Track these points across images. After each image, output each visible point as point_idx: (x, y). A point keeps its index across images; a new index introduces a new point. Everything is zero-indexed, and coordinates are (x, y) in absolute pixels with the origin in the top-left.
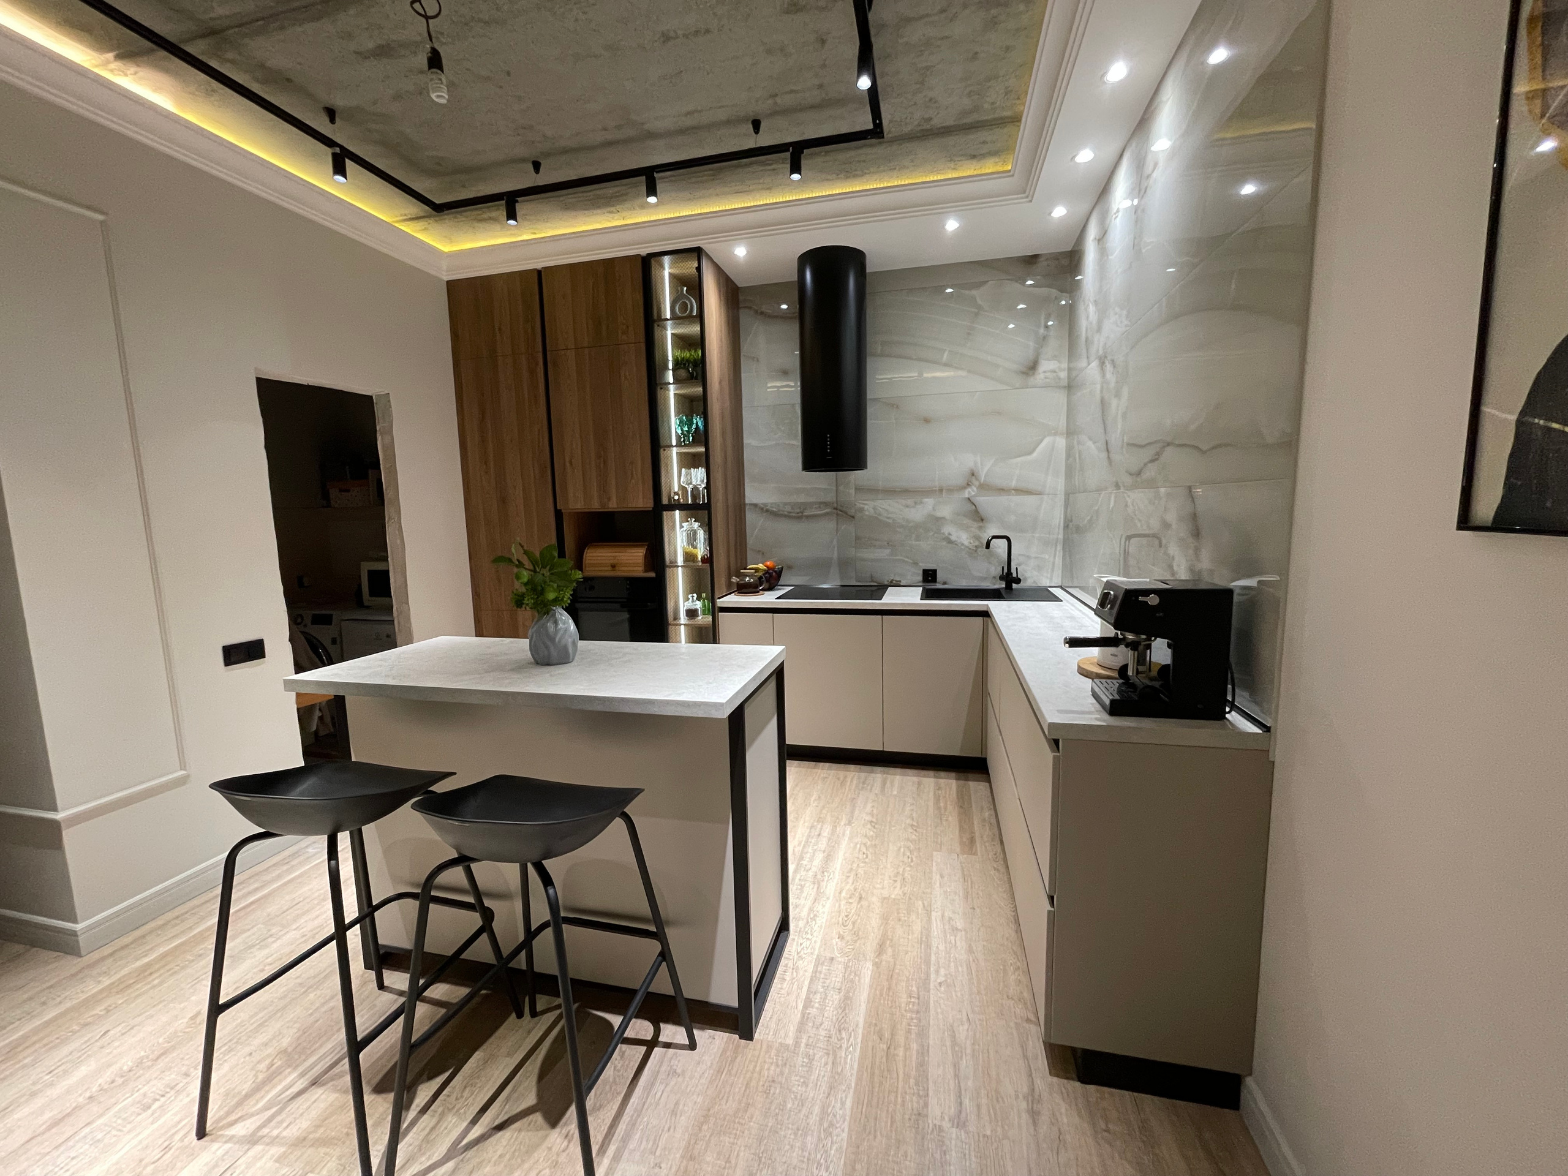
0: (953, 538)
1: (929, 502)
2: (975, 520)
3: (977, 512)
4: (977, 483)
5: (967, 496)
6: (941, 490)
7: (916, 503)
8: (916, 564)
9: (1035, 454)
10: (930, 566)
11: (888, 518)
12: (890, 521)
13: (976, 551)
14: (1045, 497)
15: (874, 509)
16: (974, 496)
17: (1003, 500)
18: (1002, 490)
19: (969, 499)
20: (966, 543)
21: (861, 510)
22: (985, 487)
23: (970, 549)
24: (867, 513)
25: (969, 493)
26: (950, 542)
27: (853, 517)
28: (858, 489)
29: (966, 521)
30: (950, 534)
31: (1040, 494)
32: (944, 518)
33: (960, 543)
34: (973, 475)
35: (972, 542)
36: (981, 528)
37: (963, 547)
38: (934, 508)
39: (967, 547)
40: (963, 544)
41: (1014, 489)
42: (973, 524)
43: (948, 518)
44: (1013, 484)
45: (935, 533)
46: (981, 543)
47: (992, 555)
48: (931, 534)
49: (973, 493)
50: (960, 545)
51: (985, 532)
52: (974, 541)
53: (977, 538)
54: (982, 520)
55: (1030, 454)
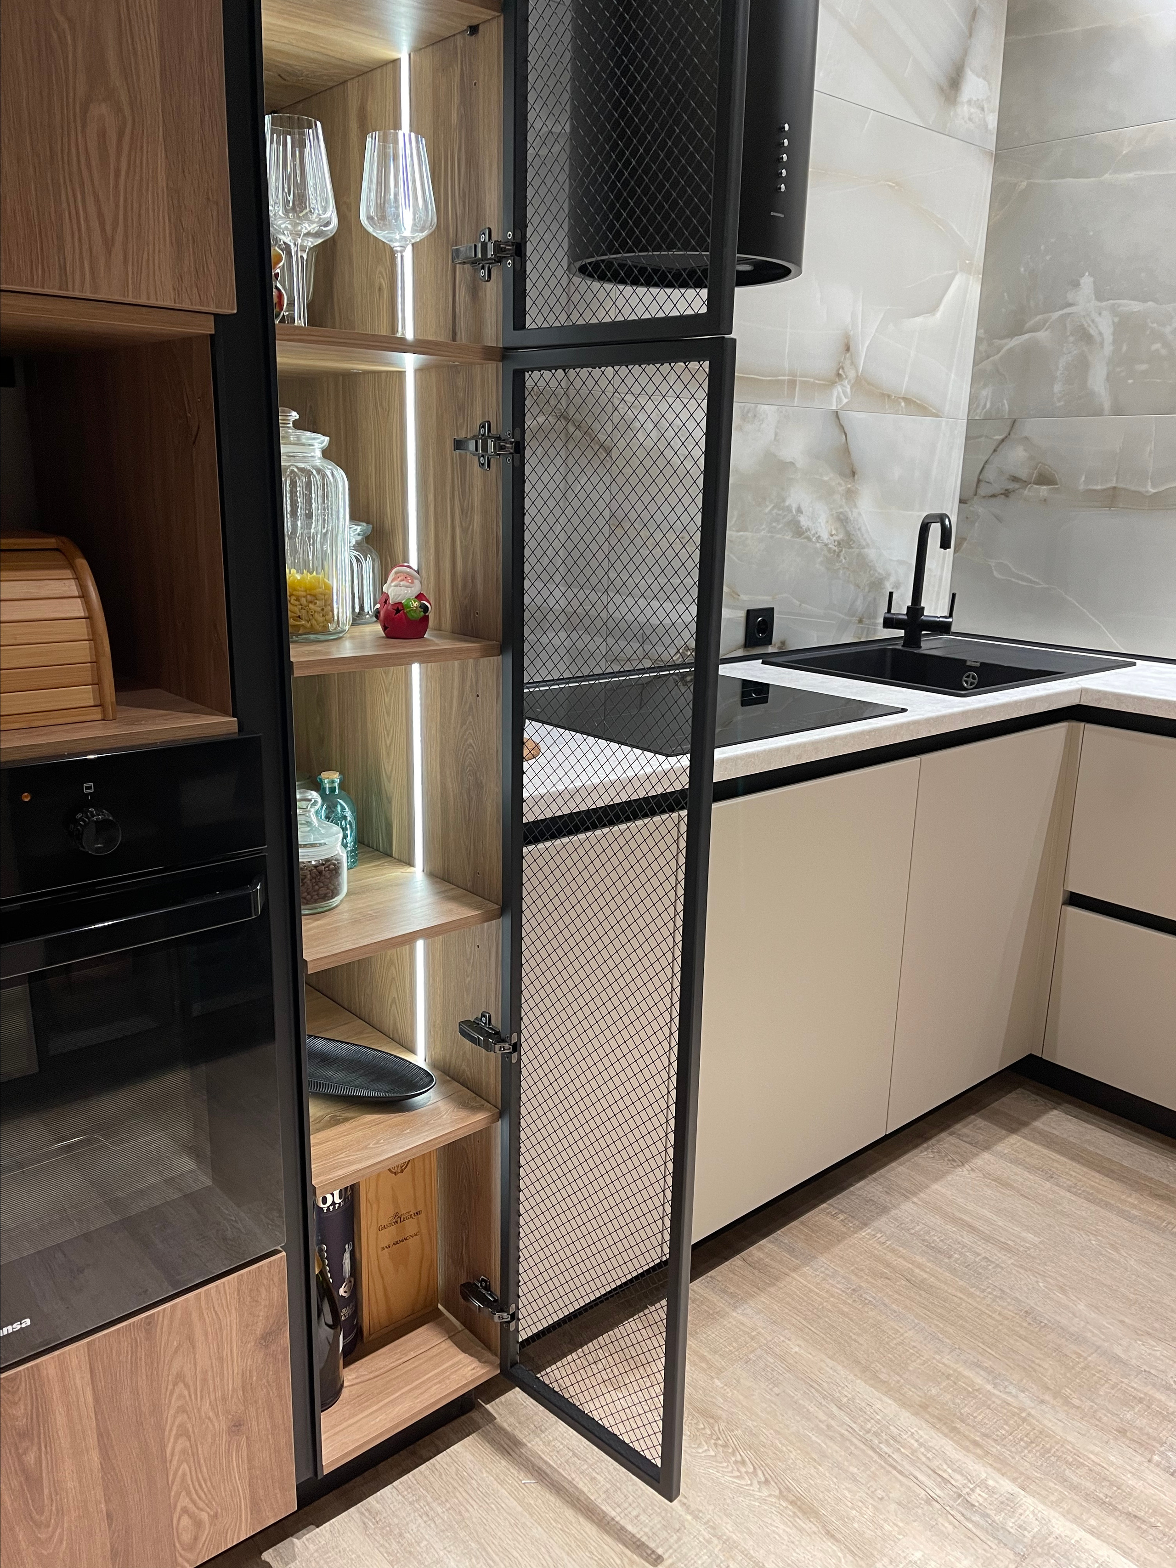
0: (804, 521)
1: (770, 413)
2: (842, 474)
3: (846, 451)
4: (852, 374)
5: (834, 408)
6: (792, 383)
7: (744, 417)
8: (733, 596)
9: (938, 315)
10: (760, 602)
13: (838, 556)
14: (944, 423)
16: (845, 408)
17: (887, 422)
18: (887, 399)
19: (836, 414)
20: (825, 536)
22: (862, 387)
23: (829, 550)
25: (839, 399)
26: (799, 531)
29: (830, 477)
30: (799, 511)
31: (937, 416)
32: (792, 464)
33: (814, 535)
34: (848, 349)
35: (834, 532)
36: (850, 495)
37: (818, 545)
38: (776, 434)
39: (826, 545)
40: (819, 537)
41: (904, 399)
42: (839, 484)
43: (798, 466)
44: (904, 384)
45: (774, 507)
46: (848, 534)
47: (862, 564)
48: (767, 510)
49: (845, 401)
50: (814, 539)
51: (856, 506)
52: (836, 530)
53: (842, 520)
54: (854, 474)
55: (933, 310)
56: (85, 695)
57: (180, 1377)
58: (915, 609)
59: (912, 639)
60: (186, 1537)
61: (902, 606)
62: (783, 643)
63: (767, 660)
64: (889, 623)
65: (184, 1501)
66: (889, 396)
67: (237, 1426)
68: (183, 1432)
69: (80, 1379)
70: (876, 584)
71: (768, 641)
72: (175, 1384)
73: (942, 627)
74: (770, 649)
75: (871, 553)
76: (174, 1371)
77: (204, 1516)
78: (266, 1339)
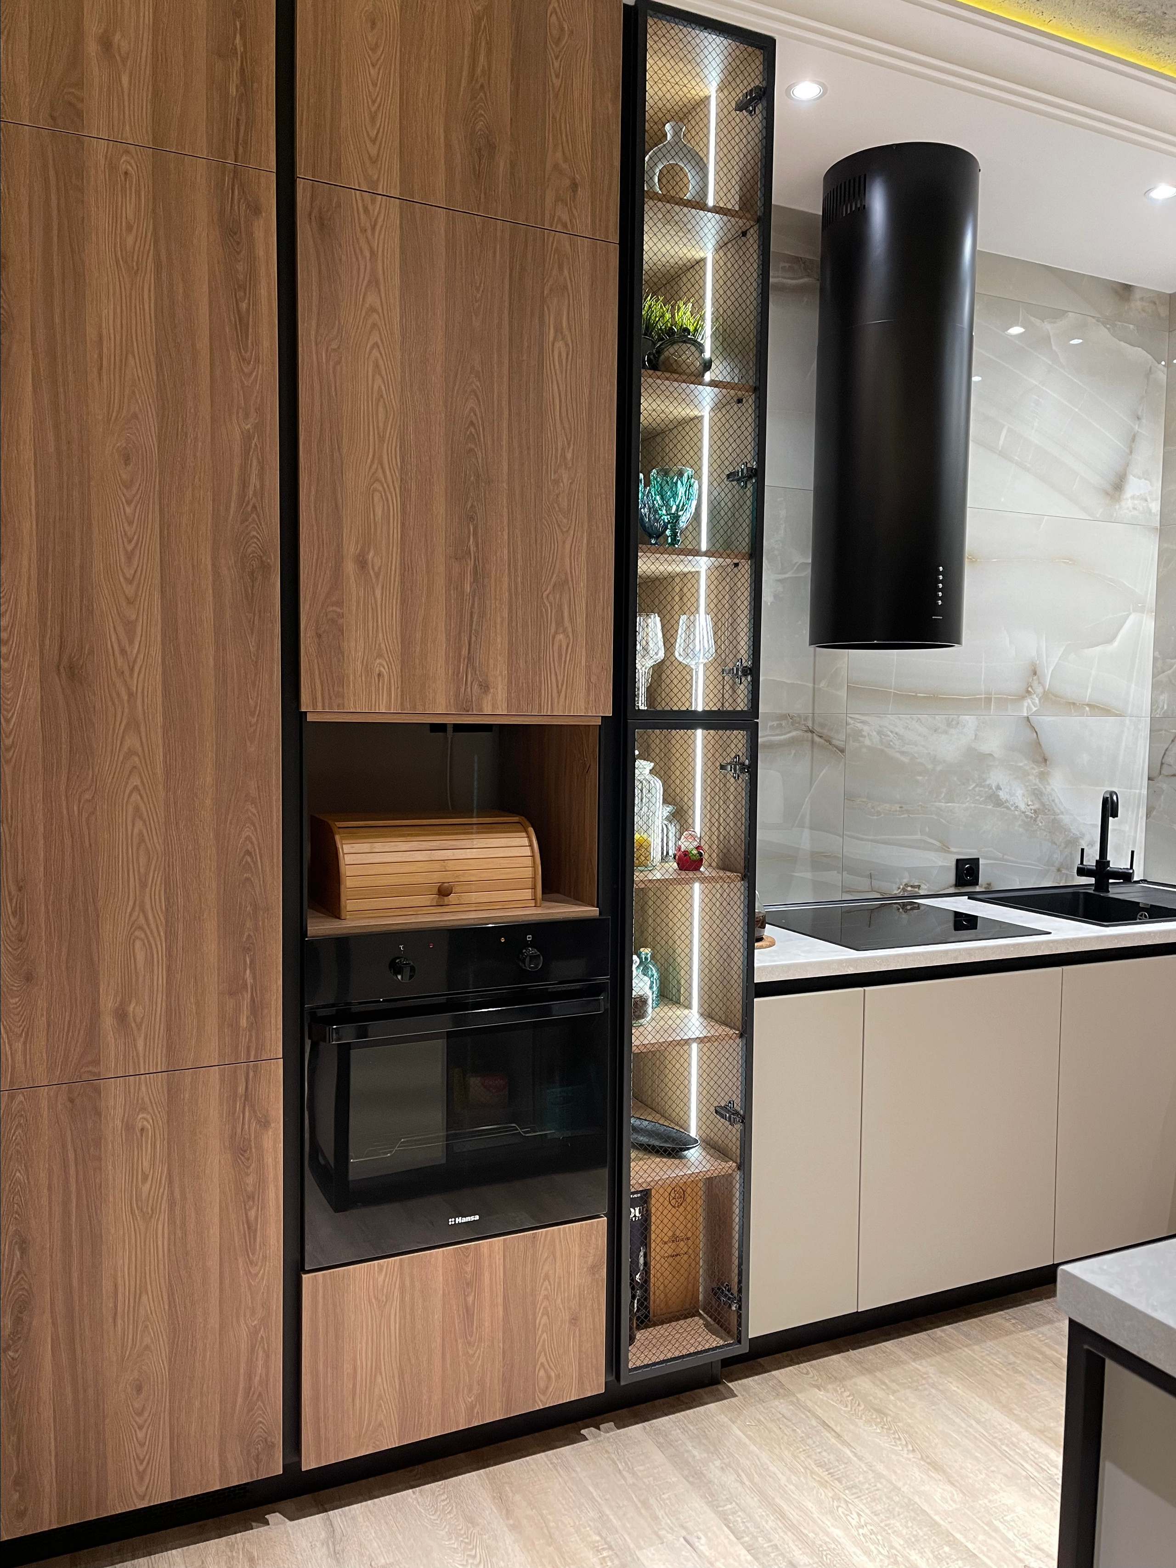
0: (1002, 795)
1: (970, 721)
2: (1035, 761)
3: (1038, 744)
4: (1040, 690)
5: (1025, 713)
6: (988, 700)
7: (949, 725)
8: (945, 848)
9: (1116, 644)
10: (968, 853)
11: (902, 753)
12: (906, 760)
13: (1035, 820)
14: (1127, 720)
15: (879, 733)
16: (1035, 714)
17: (1074, 722)
18: (1073, 706)
19: (1028, 719)
20: (1022, 806)
21: (857, 735)
22: (1051, 699)
23: (1027, 816)
24: (867, 742)
25: (1029, 708)
26: (999, 803)
27: (842, 751)
28: (853, 690)
29: (1023, 763)
30: (999, 788)
31: (1121, 716)
32: (990, 755)
33: (1012, 805)
34: (1035, 674)
35: (1030, 803)
36: (1043, 776)
37: (1016, 813)
38: (976, 735)
39: (1023, 812)
40: (1017, 807)
41: (1088, 705)
42: (1033, 768)
43: (996, 756)
44: (1088, 695)
45: (977, 785)
46: (1043, 804)
47: (1056, 826)
48: (970, 788)
49: (1034, 709)
50: (1013, 808)
51: (1049, 784)
52: (1032, 801)
53: (1037, 794)
54: (1045, 760)
55: (1110, 640)
56: (527, 894)
57: (547, 1277)
58: (1103, 862)
59: (1102, 885)
60: (542, 1384)
61: (1092, 859)
62: (989, 884)
63: (972, 896)
64: (1082, 872)
65: (542, 1359)
66: (1074, 704)
67: (575, 1320)
68: (546, 1313)
69: (498, 1258)
70: (1072, 842)
71: (975, 882)
72: (544, 1280)
73: (1126, 877)
74: (978, 889)
75: (1066, 819)
76: (544, 1271)
77: (553, 1374)
78: (593, 1269)
